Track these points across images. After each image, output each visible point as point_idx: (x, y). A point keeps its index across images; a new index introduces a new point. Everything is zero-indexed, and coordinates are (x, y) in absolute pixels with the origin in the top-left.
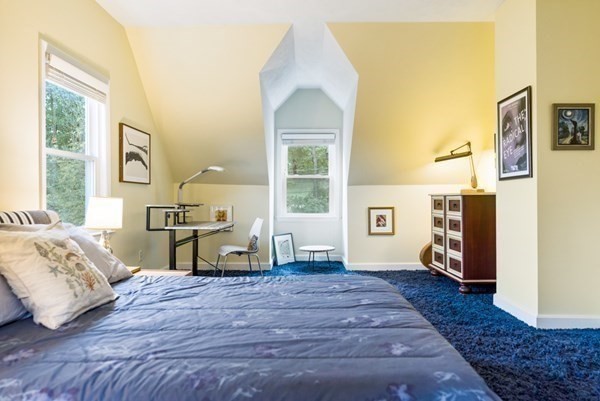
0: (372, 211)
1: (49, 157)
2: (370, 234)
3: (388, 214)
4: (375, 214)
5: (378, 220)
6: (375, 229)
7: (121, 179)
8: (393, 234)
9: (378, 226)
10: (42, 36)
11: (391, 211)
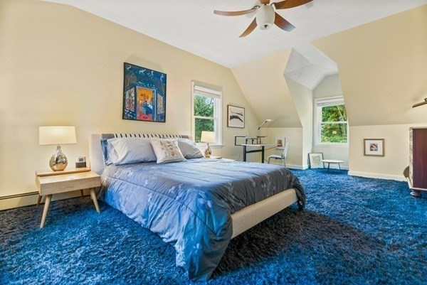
0: (366, 141)
1: (196, 119)
2: (365, 155)
3: (379, 144)
4: (368, 143)
5: (371, 147)
6: (368, 152)
7: (228, 126)
8: (383, 156)
9: (372, 150)
10: (192, 81)
11: (381, 141)
